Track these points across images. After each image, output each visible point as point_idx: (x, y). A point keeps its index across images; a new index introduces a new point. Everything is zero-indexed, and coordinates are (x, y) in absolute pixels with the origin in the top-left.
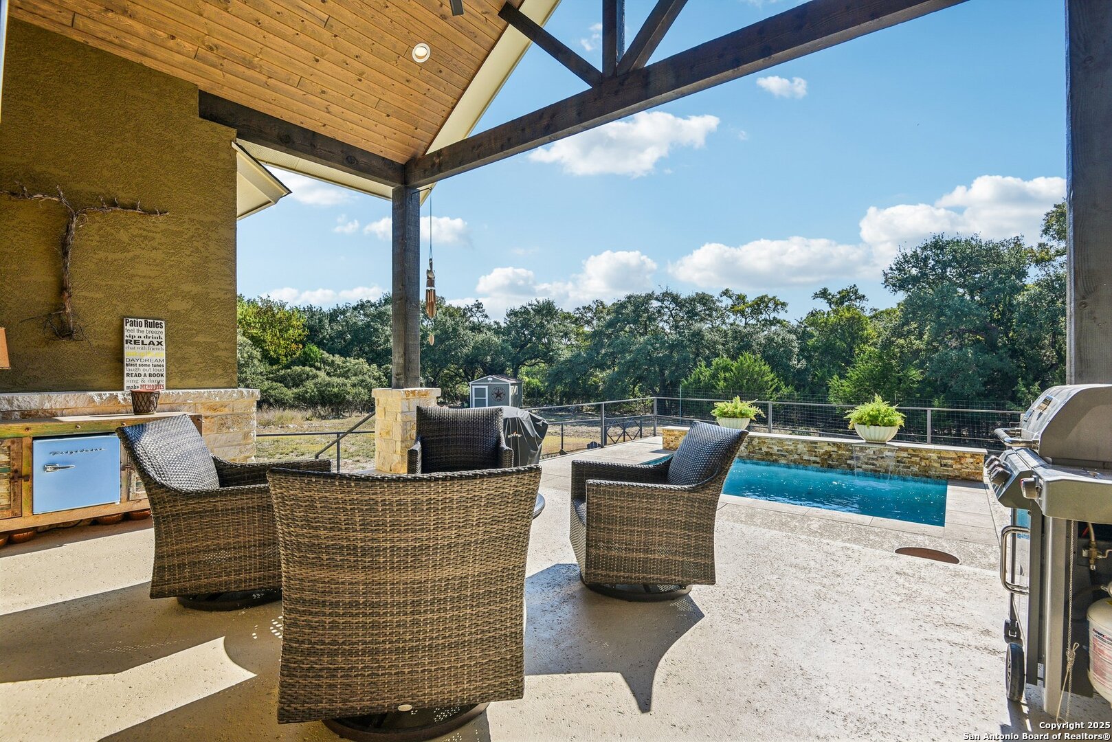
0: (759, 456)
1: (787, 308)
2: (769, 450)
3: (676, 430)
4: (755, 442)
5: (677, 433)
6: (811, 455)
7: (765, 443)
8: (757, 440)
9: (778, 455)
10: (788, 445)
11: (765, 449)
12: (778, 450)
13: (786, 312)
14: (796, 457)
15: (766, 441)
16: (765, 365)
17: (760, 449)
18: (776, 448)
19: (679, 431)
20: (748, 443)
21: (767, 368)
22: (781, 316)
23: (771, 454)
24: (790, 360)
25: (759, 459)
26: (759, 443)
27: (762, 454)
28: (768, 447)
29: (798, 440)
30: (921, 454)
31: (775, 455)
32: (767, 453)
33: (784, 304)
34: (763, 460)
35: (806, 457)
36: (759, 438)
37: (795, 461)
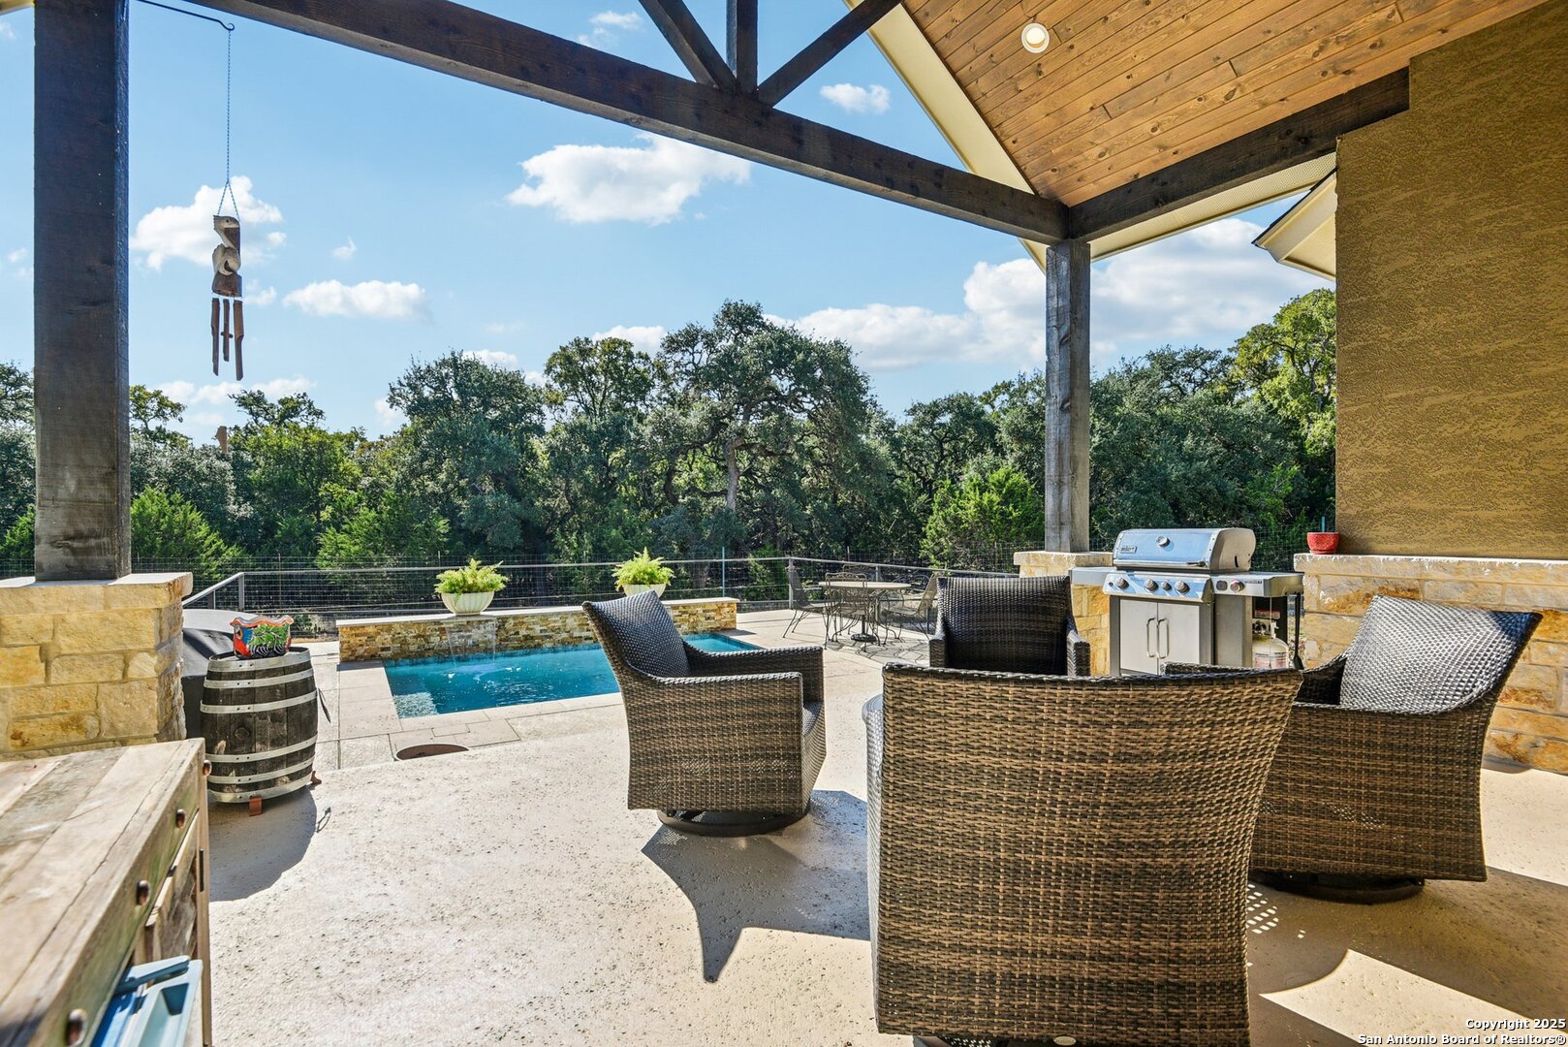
0: (516, 644)
1: (182, 415)
2: (529, 632)
3: (369, 625)
4: (509, 625)
5: (371, 630)
6: (583, 630)
7: (523, 623)
8: (512, 621)
9: (541, 638)
10: (555, 621)
11: (523, 632)
12: (541, 631)
13: (181, 420)
14: (565, 635)
15: (525, 620)
16: (191, 511)
17: (517, 633)
18: (538, 628)
19: (376, 625)
20: (499, 627)
21: (195, 516)
22: (171, 426)
23: (532, 638)
24: (225, 503)
25: (515, 648)
26: (515, 624)
27: (518, 640)
28: (528, 629)
29: (566, 613)
30: (689, 611)
31: (538, 637)
32: (527, 638)
33: (177, 408)
34: (521, 648)
35: (576, 634)
36: (515, 617)
37: (563, 642)
